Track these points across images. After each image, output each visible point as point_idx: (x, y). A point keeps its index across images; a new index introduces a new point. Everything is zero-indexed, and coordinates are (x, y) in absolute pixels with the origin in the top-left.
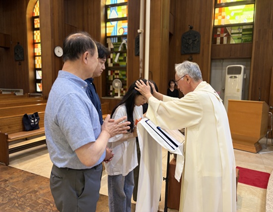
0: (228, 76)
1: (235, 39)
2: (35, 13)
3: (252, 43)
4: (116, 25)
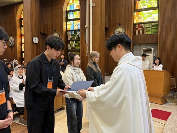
1: (147, 31)
2: (22, 16)
3: (158, 34)
4: (73, 23)
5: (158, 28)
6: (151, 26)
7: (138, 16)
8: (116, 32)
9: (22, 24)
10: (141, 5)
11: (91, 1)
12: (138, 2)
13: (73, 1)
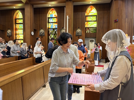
0: (90, 43)
1: (91, 31)
2: (17, 17)
3: (96, 33)
4: (52, 24)
5: (96, 30)
6: (93, 29)
7: (87, 24)
8: (77, 31)
9: (17, 23)
10: (89, 19)
11: (68, 16)
12: (87, 17)
13: (52, 12)
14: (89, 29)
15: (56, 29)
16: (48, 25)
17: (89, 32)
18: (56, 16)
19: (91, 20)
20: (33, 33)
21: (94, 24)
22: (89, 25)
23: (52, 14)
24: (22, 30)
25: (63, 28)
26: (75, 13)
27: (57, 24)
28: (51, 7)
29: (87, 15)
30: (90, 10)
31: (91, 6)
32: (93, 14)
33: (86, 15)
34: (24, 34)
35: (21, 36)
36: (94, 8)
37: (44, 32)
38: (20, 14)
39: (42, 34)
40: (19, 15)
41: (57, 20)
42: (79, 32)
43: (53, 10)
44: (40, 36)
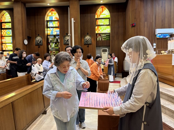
1: (104, 39)
2: (3, 20)
3: (110, 40)
4: (53, 30)
5: (110, 37)
6: (106, 36)
7: (98, 29)
8: (85, 38)
9: (3, 27)
10: (100, 22)
11: (73, 19)
12: (97, 20)
13: (52, 13)
14: (100, 36)
15: (58, 35)
16: (47, 31)
17: (100, 40)
18: (57, 18)
19: (103, 24)
20: (26, 42)
21: (107, 29)
22: (101, 30)
23: (52, 16)
24: (11, 38)
25: (67, 34)
26: (82, 15)
27: (59, 30)
28: (49, 7)
29: (98, 17)
30: (101, 11)
31: (103, 6)
32: (105, 16)
33: (96, 17)
34: (13, 43)
35: (9, 46)
36: (107, 9)
37: (42, 40)
38: (7, 15)
39: (39, 42)
40: (5, 18)
41: (59, 23)
42: (88, 39)
43: (52, 10)
44: (36, 45)
